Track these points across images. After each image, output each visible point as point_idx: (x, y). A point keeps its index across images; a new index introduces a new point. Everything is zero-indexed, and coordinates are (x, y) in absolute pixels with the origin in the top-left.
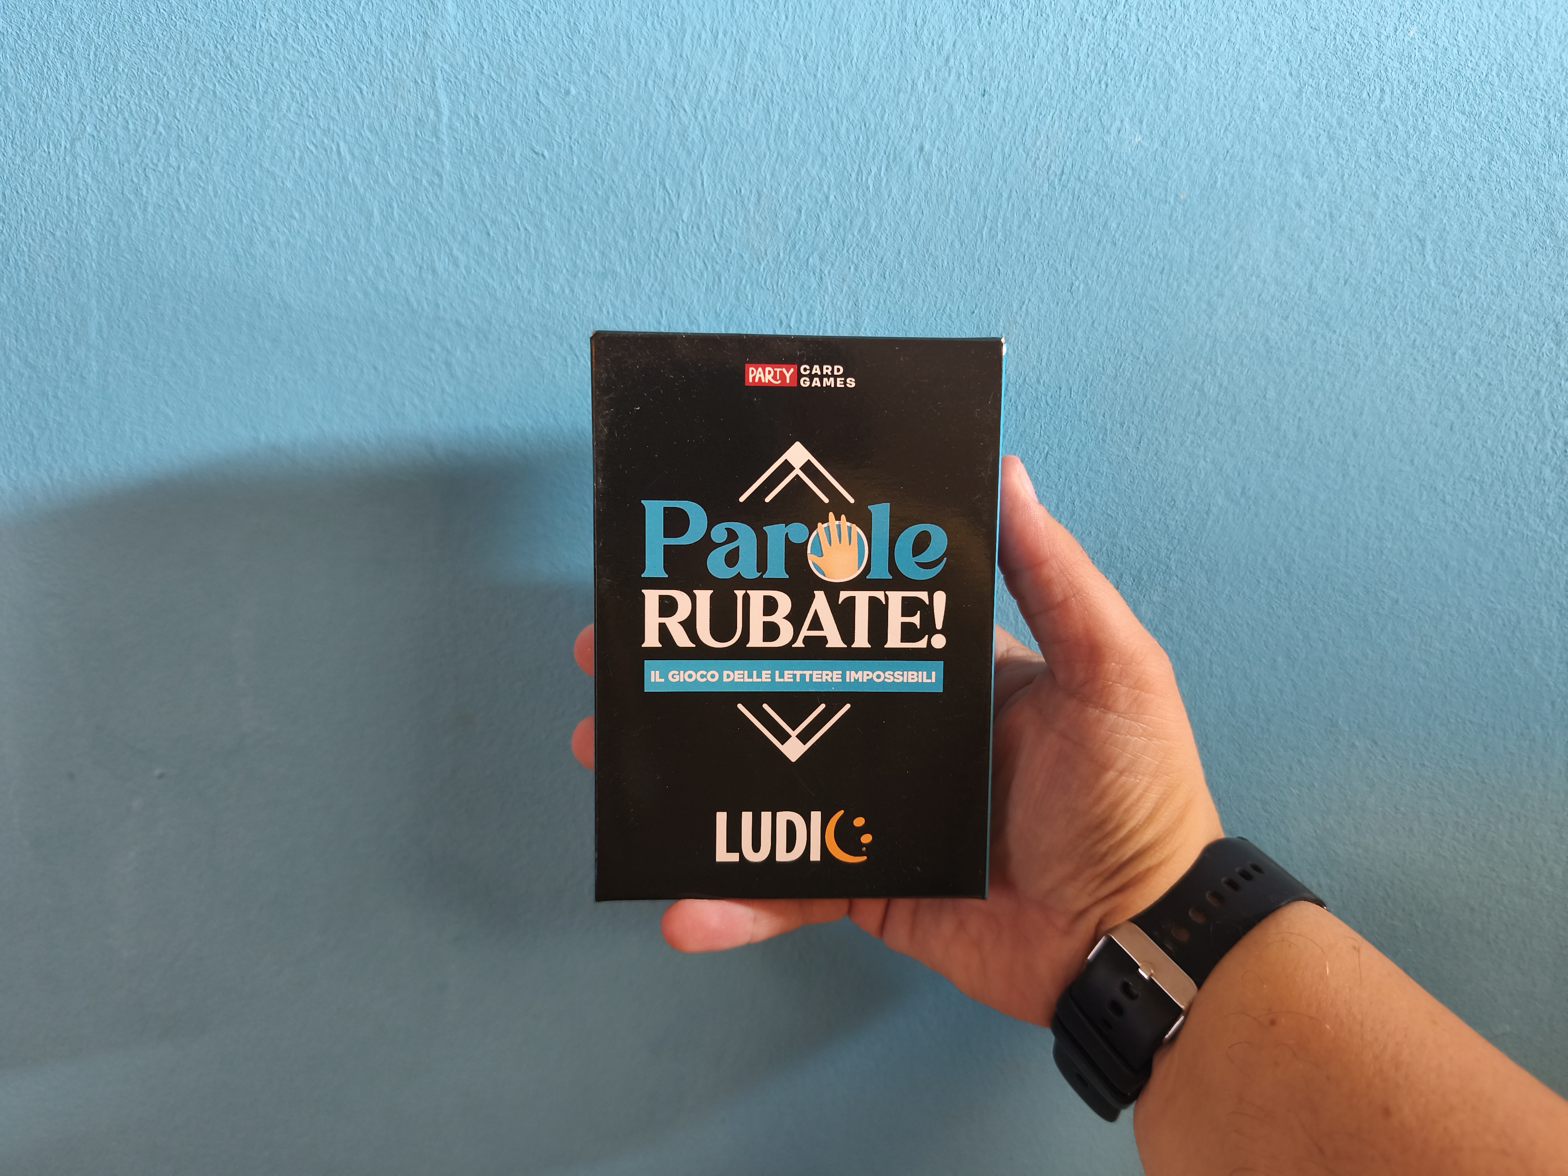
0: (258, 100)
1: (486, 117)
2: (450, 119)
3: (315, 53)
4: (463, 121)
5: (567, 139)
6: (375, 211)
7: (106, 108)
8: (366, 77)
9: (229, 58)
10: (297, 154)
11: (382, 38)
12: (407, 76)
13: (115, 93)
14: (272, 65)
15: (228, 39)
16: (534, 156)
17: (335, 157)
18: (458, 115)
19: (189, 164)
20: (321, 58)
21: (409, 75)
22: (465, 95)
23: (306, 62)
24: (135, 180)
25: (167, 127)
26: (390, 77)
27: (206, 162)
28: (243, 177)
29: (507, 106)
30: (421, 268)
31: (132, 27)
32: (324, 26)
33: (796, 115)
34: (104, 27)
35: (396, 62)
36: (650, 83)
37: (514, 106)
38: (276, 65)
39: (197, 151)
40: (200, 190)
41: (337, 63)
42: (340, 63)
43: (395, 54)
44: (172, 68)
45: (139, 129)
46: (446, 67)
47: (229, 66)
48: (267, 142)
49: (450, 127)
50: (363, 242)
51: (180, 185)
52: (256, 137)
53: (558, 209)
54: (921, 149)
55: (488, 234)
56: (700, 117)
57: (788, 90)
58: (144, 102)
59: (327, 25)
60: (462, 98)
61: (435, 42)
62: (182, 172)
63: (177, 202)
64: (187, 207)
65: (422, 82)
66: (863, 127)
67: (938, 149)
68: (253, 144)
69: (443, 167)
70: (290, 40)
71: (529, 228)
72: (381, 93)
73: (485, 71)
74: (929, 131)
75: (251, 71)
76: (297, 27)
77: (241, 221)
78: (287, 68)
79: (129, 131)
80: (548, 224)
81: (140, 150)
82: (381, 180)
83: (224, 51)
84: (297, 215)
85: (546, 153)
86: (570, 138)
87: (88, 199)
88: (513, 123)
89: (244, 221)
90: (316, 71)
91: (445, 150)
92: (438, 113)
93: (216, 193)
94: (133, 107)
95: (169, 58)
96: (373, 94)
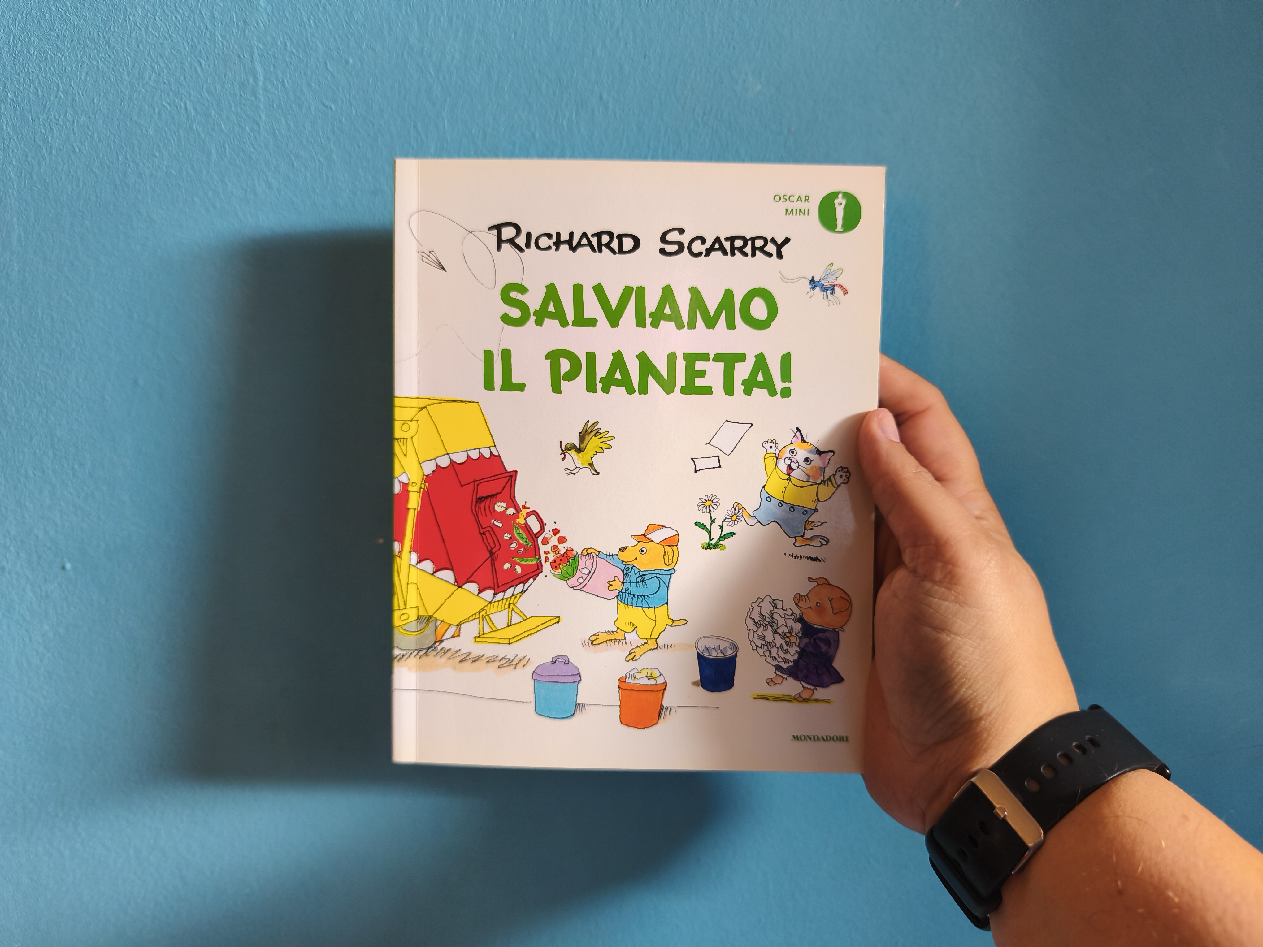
0: (128, 73)
1: (290, 81)
2: (264, 83)
3: (168, 37)
4: (273, 84)
5: (348, 96)
6: (213, 151)
7: (22, 80)
8: (204, 53)
9: (108, 43)
10: (156, 109)
11: (215, 25)
12: (233, 52)
13: (28, 69)
14: (138, 46)
15: (107, 29)
16: (325, 108)
17: (183, 111)
18: (270, 80)
19: (80, 118)
20: (172, 41)
21: (234, 51)
22: (274, 66)
23: (161, 44)
24: (43, 131)
25: (66, 93)
26: (221, 53)
27: (93, 117)
28: (118, 127)
29: (305, 73)
30: (246, 191)
31: (39, 21)
32: (174, 18)
33: (510, 76)
34: (19, 22)
35: (225, 42)
36: (405, 54)
37: (309, 73)
38: (140, 46)
39: (86, 109)
40: (89, 138)
41: (183, 44)
42: (185, 44)
43: (223, 37)
44: (68, 51)
45: (46, 95)
46: (261, 46)
47: (107, 48)
48: (136, 102)
49: (265, 90)
50: (205, 172)
51: (74, 134)
52: (127, 98)
53: (342, 146)
54: (601, 98)
55: (293, 165)
56: (441, 78)
57: (503, 58)
58: (49, 75)
59: (176, 17)
60: (272, 69)
61: (252, 28)
62: (75, 124)
63: (73, 146)
64: (80, 150)
65: (244, 56)
66: (558, 83)
67: (613, 97)
68: (126, 103)
69: (260, 117)
70: (150, 29)
71: (322, 161)
72: (214, 65)
73: (288, 48)
74: (606, 85)
75: (123, 51)
76: (155, 19)
77: (118, 159)
78: (148, 48)
79: (38, 96)
80: (335, 157)
81: (46, 109)
82: (216, 128)
83: (104, 38)
84: (157, 154)
85: (333, 106)
86: (350, 95)
87: (11, 146)
88: (309, 85)
89: (120, 159)
90: (169, 50)
91: (262, 106)
92: (256, 79)
93: (100, 140)
94: (41, 78)
95: (66, 43)
96: (209, 66)
